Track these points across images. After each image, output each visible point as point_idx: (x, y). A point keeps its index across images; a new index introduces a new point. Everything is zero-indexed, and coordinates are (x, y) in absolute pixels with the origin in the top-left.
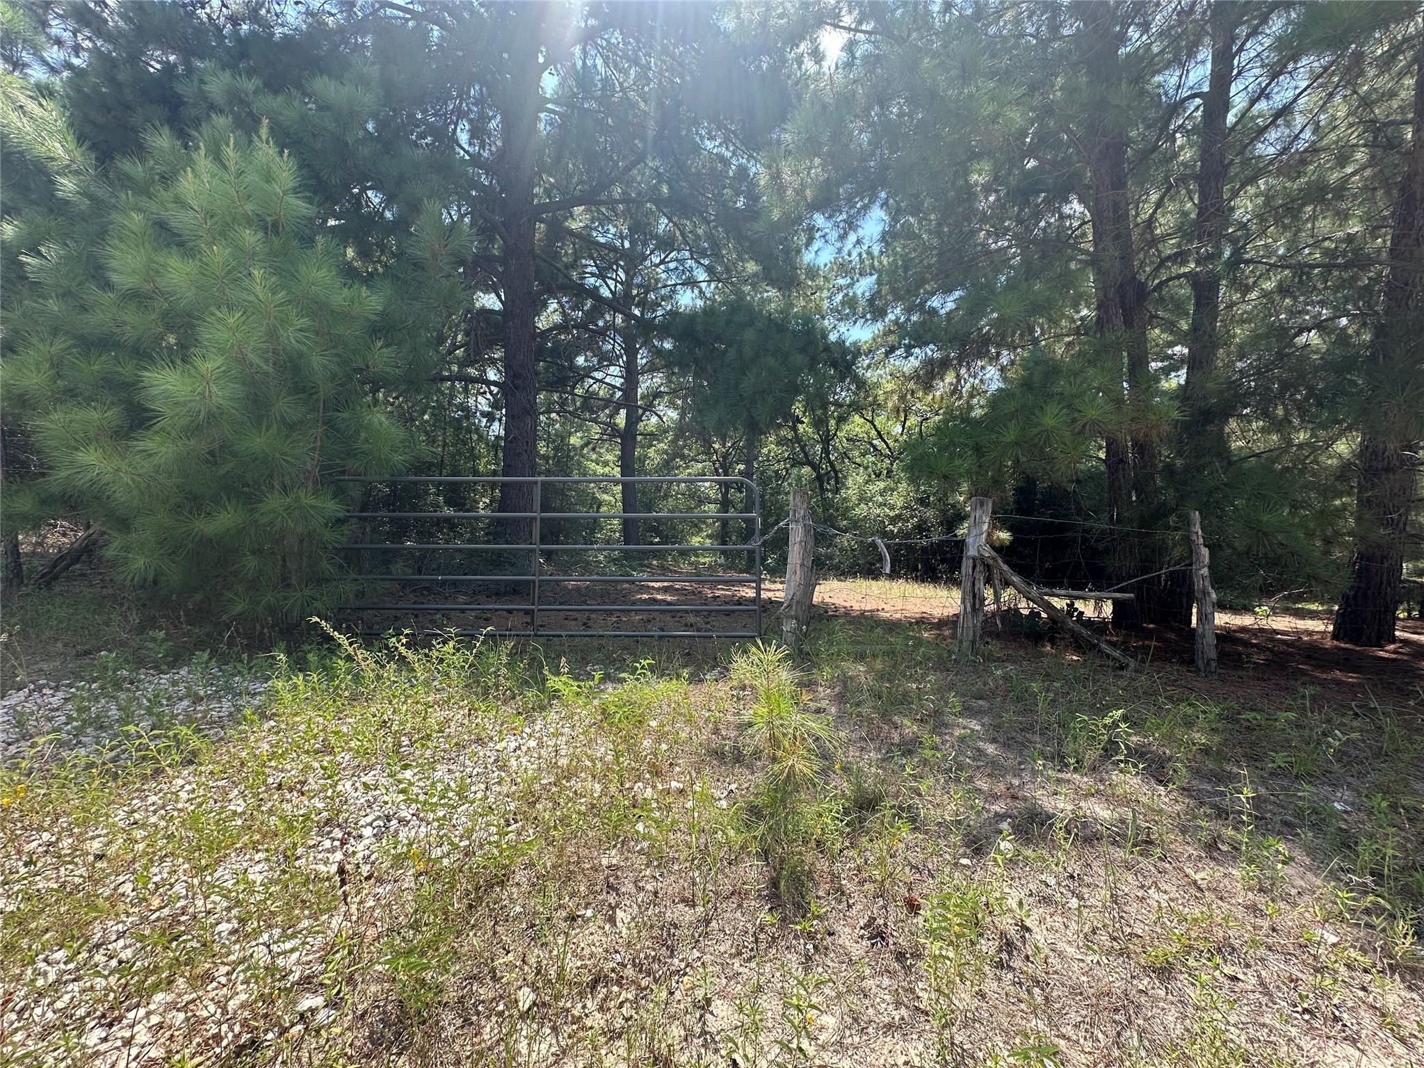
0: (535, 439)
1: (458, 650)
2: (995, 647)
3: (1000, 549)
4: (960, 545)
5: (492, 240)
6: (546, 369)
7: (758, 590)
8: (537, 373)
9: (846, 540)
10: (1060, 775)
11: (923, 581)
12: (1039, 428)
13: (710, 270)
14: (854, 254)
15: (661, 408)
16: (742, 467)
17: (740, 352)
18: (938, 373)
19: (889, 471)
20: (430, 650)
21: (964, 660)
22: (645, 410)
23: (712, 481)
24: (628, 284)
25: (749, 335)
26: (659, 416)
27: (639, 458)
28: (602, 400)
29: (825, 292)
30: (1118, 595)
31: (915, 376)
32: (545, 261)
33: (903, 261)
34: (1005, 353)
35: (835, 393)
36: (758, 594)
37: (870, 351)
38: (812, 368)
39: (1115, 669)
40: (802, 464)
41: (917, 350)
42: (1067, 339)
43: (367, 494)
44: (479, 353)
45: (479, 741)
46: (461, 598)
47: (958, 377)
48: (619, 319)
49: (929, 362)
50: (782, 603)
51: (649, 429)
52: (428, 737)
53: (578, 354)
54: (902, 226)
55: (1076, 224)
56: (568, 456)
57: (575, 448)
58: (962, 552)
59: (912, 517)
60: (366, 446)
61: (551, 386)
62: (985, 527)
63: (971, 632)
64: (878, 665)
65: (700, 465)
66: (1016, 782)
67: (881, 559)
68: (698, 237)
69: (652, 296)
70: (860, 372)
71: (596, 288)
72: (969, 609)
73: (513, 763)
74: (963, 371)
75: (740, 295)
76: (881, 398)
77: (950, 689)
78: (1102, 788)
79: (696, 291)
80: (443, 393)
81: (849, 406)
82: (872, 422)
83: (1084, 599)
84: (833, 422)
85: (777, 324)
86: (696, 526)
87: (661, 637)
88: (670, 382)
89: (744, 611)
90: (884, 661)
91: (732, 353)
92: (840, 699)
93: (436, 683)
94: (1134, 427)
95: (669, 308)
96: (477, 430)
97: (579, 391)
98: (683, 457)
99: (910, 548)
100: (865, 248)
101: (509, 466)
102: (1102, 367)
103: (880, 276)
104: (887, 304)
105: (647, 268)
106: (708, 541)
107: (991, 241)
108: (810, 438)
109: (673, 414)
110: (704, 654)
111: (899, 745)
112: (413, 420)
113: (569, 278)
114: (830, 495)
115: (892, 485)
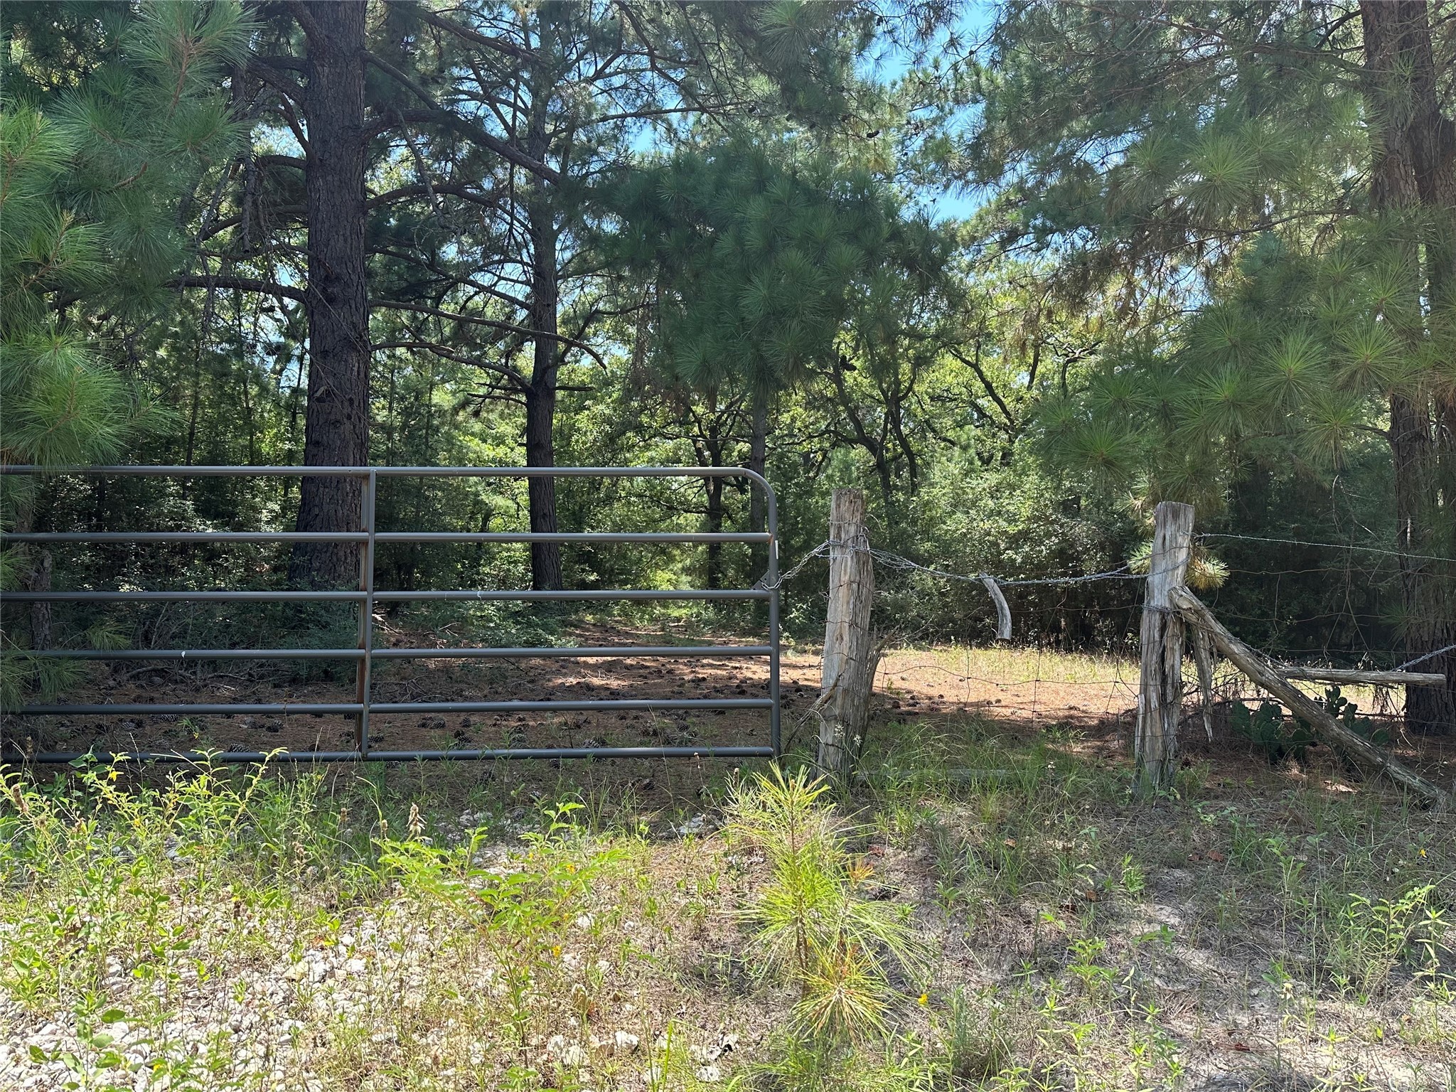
0: (366, 393)
1: (217, 791)
2: (1201, 772)
3: (1205, 593)
4: (1136, 590)
5: (286, 30)
6: (387, 267)
7: (775, 667)
8: (370, 274)
9: (927, 578)
10: (1321, 1006)
11: (1069, 650)
12: (1275, 378)
13: (686, 90)
14: (945, 65)
15: (598, 342)
16: (744, 447)
17: (740, 241)
18: (1096, 279)
19: (1007, 454)
20: (163, 792)
21: (1147, 796)
22: (570, 345)
23: (690, 474)
24: (537, 114)
25: (756, 209)
26: (596, 356)
27: (561, 431)
28: (491, 324)
29: (893, 132)
30: (1417, 677)
31: (1055, 284)
32: (387, 71)
33: (1033, 78)
34: (1212, 243)
35: (910, 315)
36: (775, 672)
37: (973, 239)
38: (869, 271)
39: (1413, 808)
40: (851, 442)
41: (1056, 238)
42: (1321, 220)
43: (47, 496)
44: (260, 236)
45: (255, 961)
46: (227, 690)
47: (1130, 285)
48: (521, 177)
49: (1079, 260)
50: (816, 692)
51: (577, 379)
52: (158, 958)
53: (445, 240)
54: (1031, 16)
55: (1334, 17)
56: (429, 426)
57: (441, 412)
58: (1141, 599)
59: (1048, 535)
60: (42, 409)
61: (397, 297)
62: (1182, 555)
63: (1159, 745)
64: (992, 805)
65: (670, 444)
66: (1244, 1020)
67: (993, 610)
68: (664, 31)
69: (581, 136)
70: (956, 276)
71: (479, 121)
72: (1154, 703)
73: (320, 1003)
74: (1139, 274)
75: (742, 138)
76: (993, 325)
77: (1125, 849)
78: (1396, 1026)
79: (661, 128)
80: (193, 310)
81: (936, 337)
82: (976, 367)
83: (1356, 682)
84: (905, 367)
85: (807, 191)
86: (663, 552)
87: (599, 757)
88: (616, 293)
89: (749, 707)
90: (1002, 800)
91: (726, 243)
92: (926, 869)
93: (172, 853)
94: (1440, 378)
95: (611, 158)
96: (257, 378)
97: (448, 307)
98: (639, 429)
99: (1044, 590)
100: (965, 53)
101: (317, 443)
102: (1383, 272)
103: (991, 104)
104: (1004, 154)
105: (571, 85)
106: (684, 578)
107: (1185, 45)
108: (865, 396)
109: (619, 354)
110: (679, 788)
111: (1033, 956)
112: (134, 358)
113: (426, 99)
114: (901, 496)
115: (1012, 479)
